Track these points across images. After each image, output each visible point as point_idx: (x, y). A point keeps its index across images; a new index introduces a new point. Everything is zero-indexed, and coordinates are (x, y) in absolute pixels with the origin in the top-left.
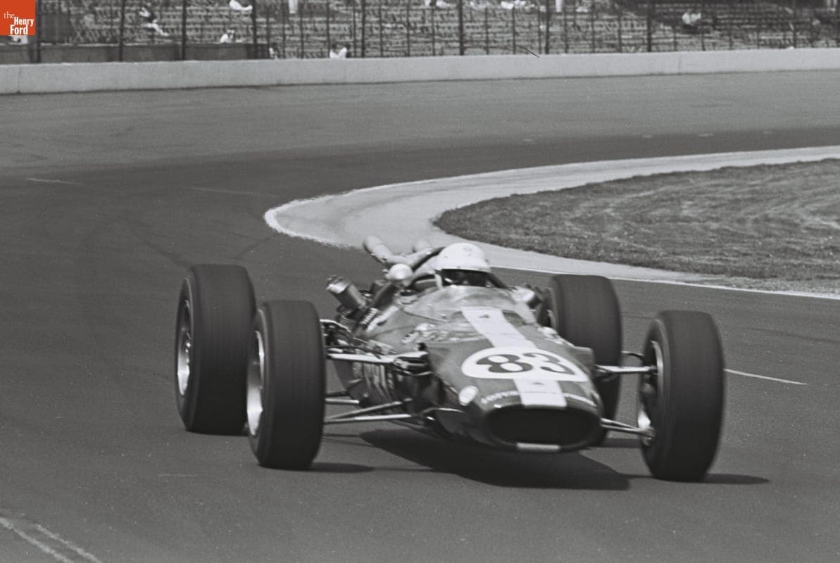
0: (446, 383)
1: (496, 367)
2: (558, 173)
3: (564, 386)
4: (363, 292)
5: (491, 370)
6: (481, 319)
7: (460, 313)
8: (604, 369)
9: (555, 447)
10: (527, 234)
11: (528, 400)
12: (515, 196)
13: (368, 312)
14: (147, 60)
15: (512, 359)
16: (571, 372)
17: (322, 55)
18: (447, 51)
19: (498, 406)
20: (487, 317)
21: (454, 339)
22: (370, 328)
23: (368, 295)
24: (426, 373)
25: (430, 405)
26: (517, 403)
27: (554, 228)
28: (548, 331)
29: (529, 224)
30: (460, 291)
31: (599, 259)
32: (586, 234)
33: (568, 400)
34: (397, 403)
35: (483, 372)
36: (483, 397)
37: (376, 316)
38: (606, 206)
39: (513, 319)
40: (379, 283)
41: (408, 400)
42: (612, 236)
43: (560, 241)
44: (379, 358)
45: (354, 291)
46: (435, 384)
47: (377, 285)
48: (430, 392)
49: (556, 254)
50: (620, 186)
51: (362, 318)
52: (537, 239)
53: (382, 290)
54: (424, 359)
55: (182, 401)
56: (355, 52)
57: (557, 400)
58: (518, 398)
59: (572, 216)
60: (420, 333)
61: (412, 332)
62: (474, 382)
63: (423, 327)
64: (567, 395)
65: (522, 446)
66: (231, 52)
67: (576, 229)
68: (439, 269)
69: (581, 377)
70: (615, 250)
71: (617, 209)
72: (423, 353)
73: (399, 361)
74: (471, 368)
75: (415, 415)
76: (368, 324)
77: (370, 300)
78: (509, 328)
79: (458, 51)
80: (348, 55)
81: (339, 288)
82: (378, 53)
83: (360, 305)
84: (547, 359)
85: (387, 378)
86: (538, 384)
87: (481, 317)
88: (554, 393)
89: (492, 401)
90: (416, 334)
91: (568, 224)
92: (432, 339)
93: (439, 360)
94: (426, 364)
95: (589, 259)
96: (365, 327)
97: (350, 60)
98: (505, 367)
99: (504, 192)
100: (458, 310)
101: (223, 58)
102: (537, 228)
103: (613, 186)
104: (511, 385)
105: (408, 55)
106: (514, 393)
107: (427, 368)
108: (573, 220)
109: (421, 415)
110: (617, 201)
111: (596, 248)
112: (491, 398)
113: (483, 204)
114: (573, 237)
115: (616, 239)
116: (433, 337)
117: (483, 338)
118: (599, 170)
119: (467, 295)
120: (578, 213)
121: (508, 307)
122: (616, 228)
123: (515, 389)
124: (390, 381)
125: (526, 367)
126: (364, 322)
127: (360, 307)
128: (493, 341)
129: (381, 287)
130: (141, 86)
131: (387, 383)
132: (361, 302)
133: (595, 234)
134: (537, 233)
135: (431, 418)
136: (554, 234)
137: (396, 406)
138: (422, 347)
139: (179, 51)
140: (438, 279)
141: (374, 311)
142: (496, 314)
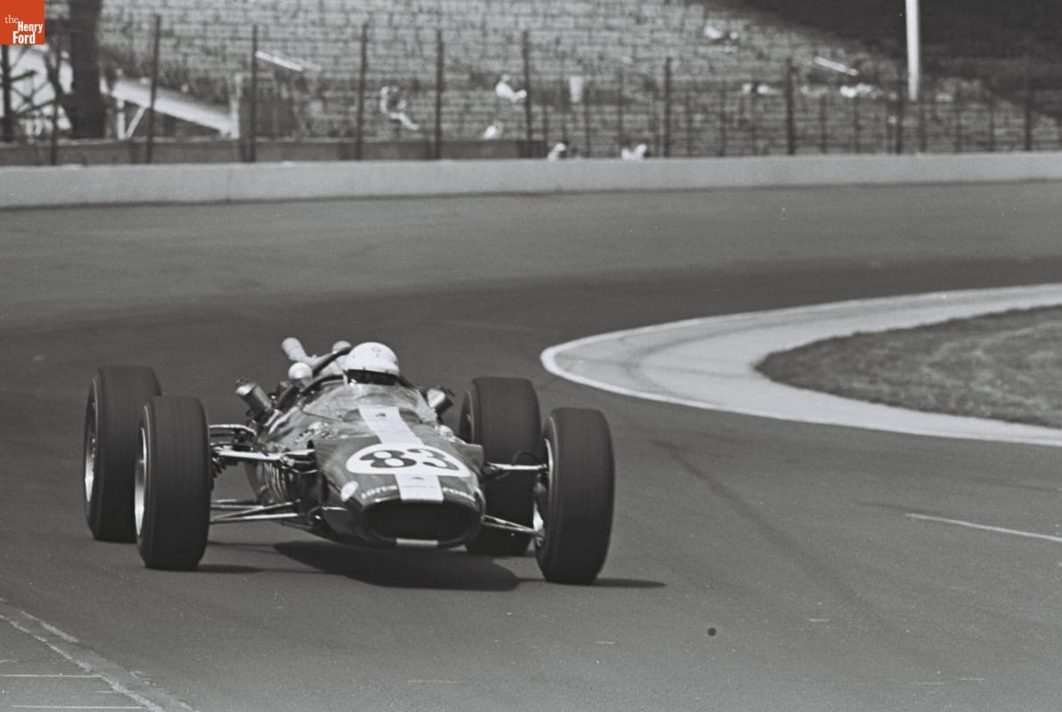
0: (330, 479)
1: (379, 463)
2: (913, 306)
3: (443, 481)
4: (269, 396)
5: (373, 465)
6: (377, 418)
7: (356, 412)
8: (495, 467)
9: (435, 543)
10: (872, 382)
11: (405, 495)
12: (858, 335)
13: (272, 413)
14: (391, 158)
15: (395, 455)
16: (456, 468)
17: (614, 155)
18: (771, 150)
19: (378, 500)
20: (383, 415)
21: (344, 437)
22: (272, 430)
23: (273, 397)
24: (314, 471)
25: (316, 504)
26: (395, 497)
27: (907, 377)
28: (444, 429)
29: (876, 370)
30: (360, 389)
31: (967, 414)
32: (949, 382)
33: (444, 494)
34: (288, 503)
35: (366, 468)
36: (363, 491)
37: (278, 417)
38: (974, 347)
39: (410, 417)
40: (284, 384)
41: (298, 500)
42: (983, 384)
43: (916, 391)
44: (267, 455)
45: (259, 393)
46: (320, 482)
47: (282, 386)
48: (317, 491)
49: (909, 407)
50: (992, 323)
51: (267, 420)
52: (886, 389)
53: (287, 391)
54: (311, 456)
55: (88, 507)
56: (657, 150)
57: (436, 495)
58: (397, 492)
59: (929, 359)
60: (313, 431)
61: (306, 432)
62: (356, 477)
63: (316, 426)
64: (445, 489)
65: (400, 541)
66: (499, 149)
67: (937, 376)
68: (346, 369)
69: (463, 472)
70: (987, 403)
71: (988, 350)
72: (311, 451)
73: (286, 459)
74: (356, 464)
75: (303, 514)
76: (271, 426)
77: (275, 402)
78: (404, 426)
79: (785, 150)
80: (647, 155)
81: (244, 390)
82: (684, 151)
83: (266, 407)
84: (431, 455)
85: (281, 479)
86: (418, 478)
87: (377, 416)
88: (432, 487)
89: (373, 495)
90: (309, 433)
91: (925, 370)
92: (323, 437)
93: (327, 457)
94: (313, 461)
95: (953, 413)
96: (268, 428)
97: (650, 161)
98: (388, 462)
99: (844, 329)
100: (353, 408)
101: (488, 157)
102: (886, 374)
103: (983, 322)
104: (392, 480)
105: (721, 154)
106: (393, 488)
107: (314, 466)
108: (932, 365)
109: (309, 514)
110: (987, 341)
111: (962, 400)
112: (371, 493)
113: (818, 344)
114: (932, 386)
115: (987, 389)
116: (323, 434)
117: (373, 435)
118: (965, 302)
119: (366, 394)
120: (938, 356)
121: (409, 406)
122: (986, 374)
123: (395, 482)
124: (283, 482)
125: (409, 463)
126: (267, 424)
127: (266, 410)
128: (381, 439)
129: (285, 389)
130: (385, 192)
131: (281, 485)
132: (267, 404)
133: (960, 383)
134: (886, 381)
135: (318, 517)
136: (908, 382)
137: (288, 506)
138: (310, 445)
139: (432, 148)
140: (345, 378)
141: (277, 412)
142: (393, 412)
